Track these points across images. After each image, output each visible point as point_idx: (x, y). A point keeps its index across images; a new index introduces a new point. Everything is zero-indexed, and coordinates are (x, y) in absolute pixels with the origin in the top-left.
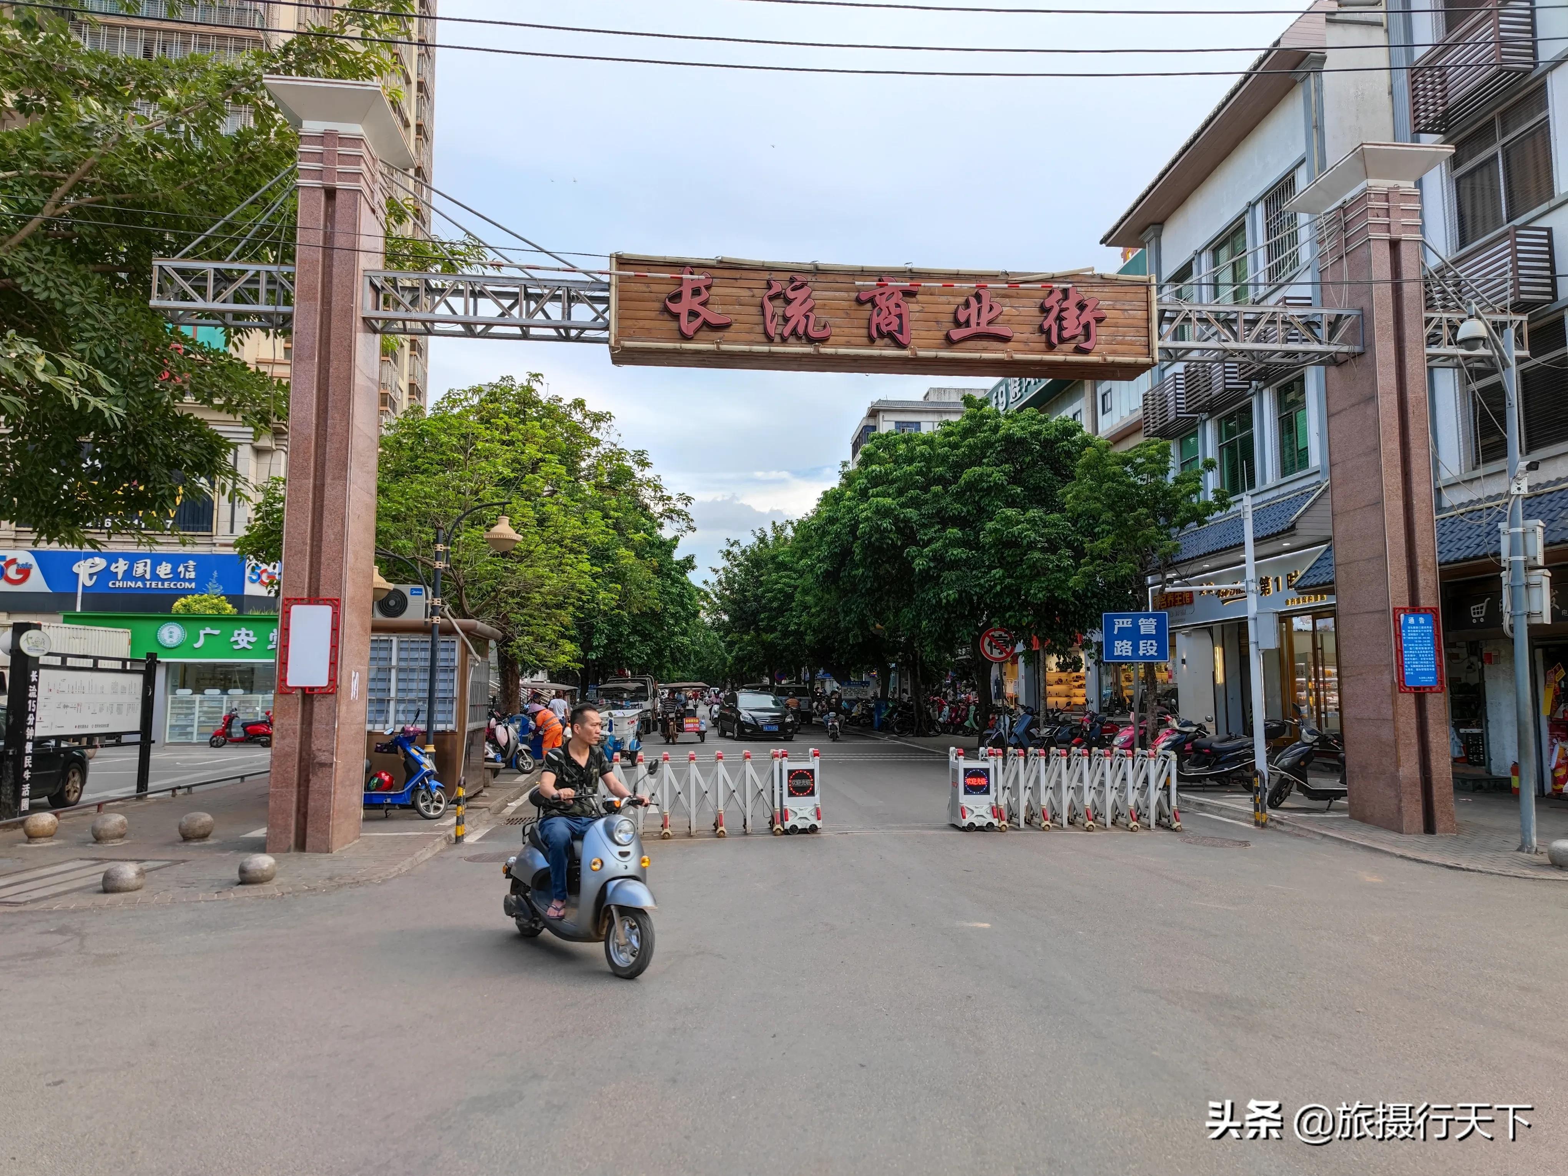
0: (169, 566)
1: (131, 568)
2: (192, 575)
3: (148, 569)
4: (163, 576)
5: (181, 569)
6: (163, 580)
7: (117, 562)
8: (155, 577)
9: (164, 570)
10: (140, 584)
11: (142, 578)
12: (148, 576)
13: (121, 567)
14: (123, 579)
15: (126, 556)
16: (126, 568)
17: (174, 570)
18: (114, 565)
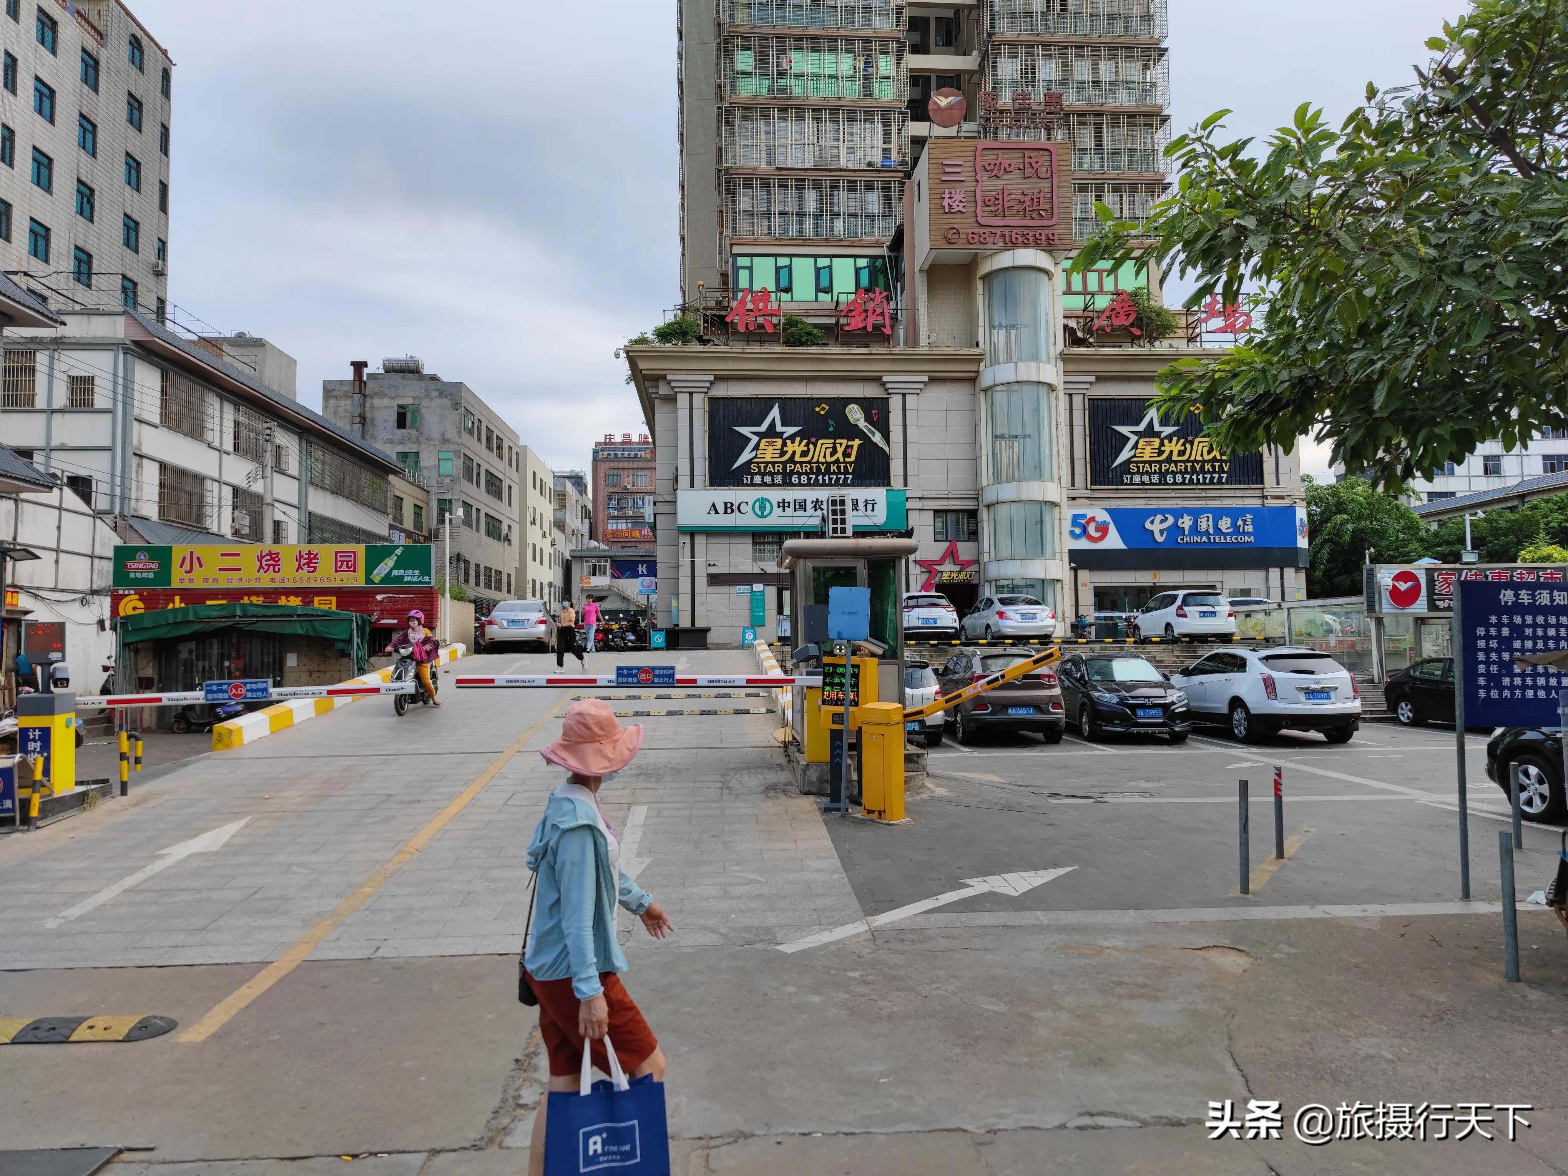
0: (1229, 520)
1: (1196, 522)
2: (1250, 528)
3: (1211, 523)
4: (1224, 531)
5: (1240, 523)
6: (1225, 535)
7: (1182, 517)
8: (1218, 531)
9: (1225, 524)
10: (1205, 539)
11: (1207, 532)
12: (1211, 531)
13: (1186, 522)
14: (1190, 535)
15: (1190, 512)
16: (1191, 523)
17: (1234, 525)
18: (1180, 521)
